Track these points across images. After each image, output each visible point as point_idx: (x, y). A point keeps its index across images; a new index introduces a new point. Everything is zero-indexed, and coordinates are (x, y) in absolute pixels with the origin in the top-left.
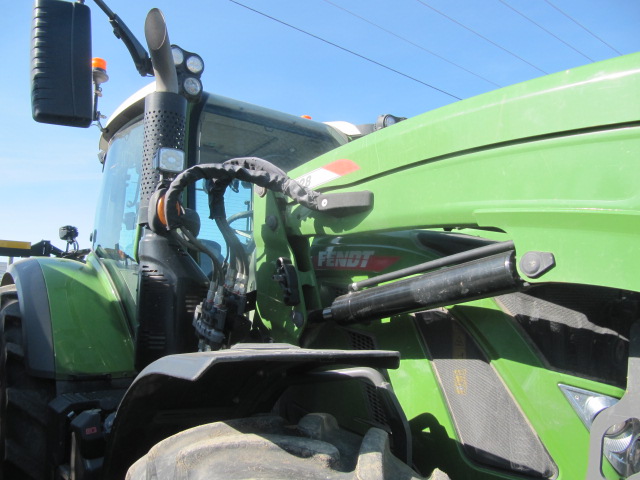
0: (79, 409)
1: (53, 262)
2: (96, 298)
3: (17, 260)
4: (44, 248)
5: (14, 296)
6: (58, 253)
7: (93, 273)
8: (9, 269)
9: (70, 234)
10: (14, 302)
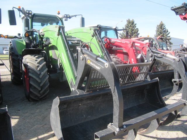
0: (20, 58)
1: (17, 40)
2: (23, 45)
3: (12, 39)
4: (16, 37)
5: (12, 45)
6: (18, 38)
7: (23, 41)
8: (11, 41)
9: (19, 34)
10: (12, 46)
